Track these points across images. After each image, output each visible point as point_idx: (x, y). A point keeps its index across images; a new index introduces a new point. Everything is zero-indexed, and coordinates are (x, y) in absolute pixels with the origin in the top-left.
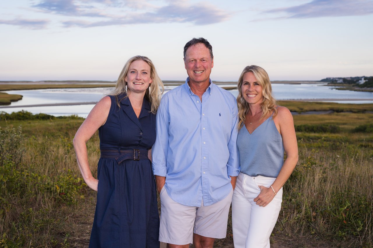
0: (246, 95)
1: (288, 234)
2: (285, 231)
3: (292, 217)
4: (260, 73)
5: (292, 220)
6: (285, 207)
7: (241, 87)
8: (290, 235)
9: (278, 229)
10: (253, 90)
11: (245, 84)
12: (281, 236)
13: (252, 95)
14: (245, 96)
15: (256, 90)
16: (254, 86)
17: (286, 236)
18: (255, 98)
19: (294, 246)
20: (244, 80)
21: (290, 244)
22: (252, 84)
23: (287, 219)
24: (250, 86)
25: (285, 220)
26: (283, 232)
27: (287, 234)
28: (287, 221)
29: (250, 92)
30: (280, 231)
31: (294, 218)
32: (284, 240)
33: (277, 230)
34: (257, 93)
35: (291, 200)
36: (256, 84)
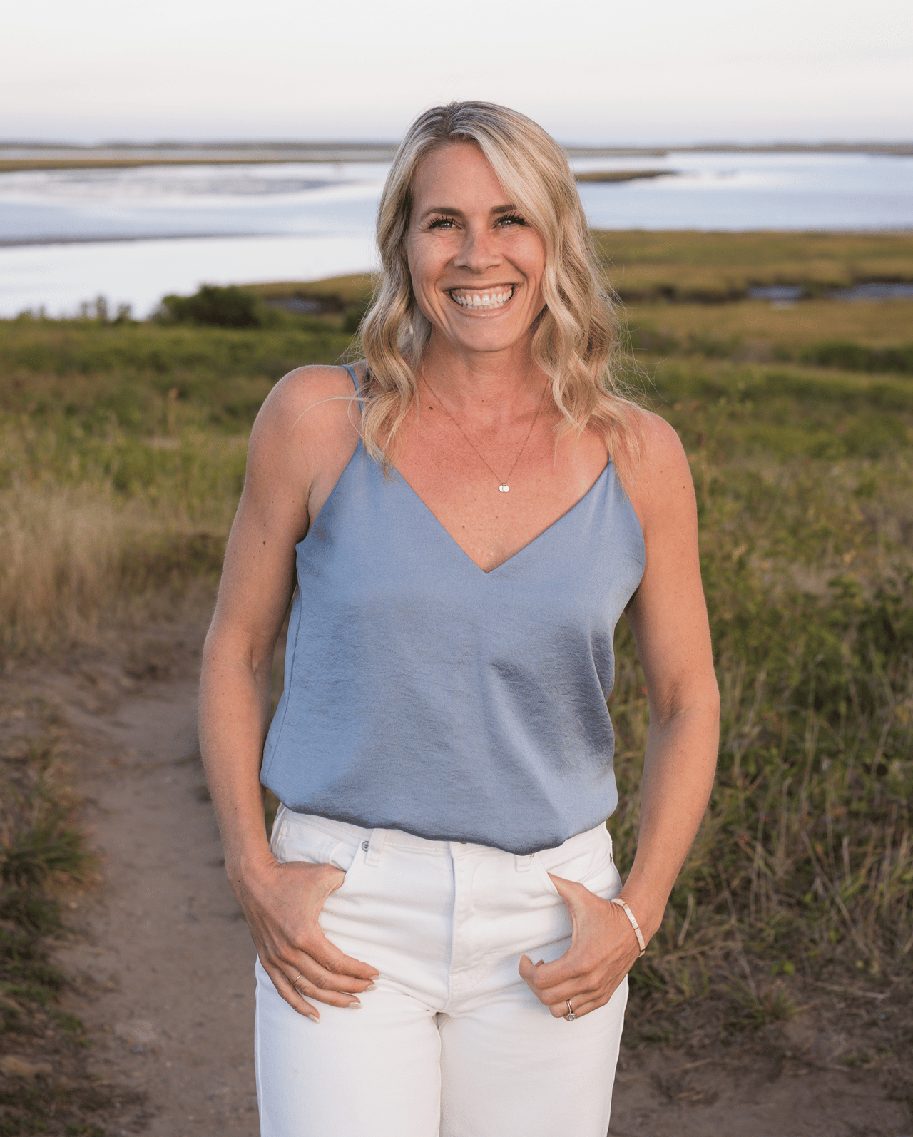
0: (442, 295)
1: (868, 963)
2: (854, 943)
3: (886, 866)
4: (523, 149)
5: (889, 885)
6: (855, 806)
7: (401, 244)
8: (875, 969)
9: (817, 936)
10: (495, 256)
11: (436, 224)
12: (831, 974)
13: (486, 299)
14: (435, 301)
15: (512, 255)
16: (496, 234)
17: (852, 973)
18: (507, 315)
19: (897, 1037)
20: (428, 202)
21: (874, 1024)
22: (479, 225)
23: (862, 881)
24: (466, 236)
25: (853, 884)
26: (840, 949)
27: (860, 964)
28: (864, 888)
29: (476, 272)
30: (823, 945)
31: (899, 871)
32: (844, 997)
33: (813, 941)
34: (516, 278)
35: (882, 770)
36: (508, 217)
